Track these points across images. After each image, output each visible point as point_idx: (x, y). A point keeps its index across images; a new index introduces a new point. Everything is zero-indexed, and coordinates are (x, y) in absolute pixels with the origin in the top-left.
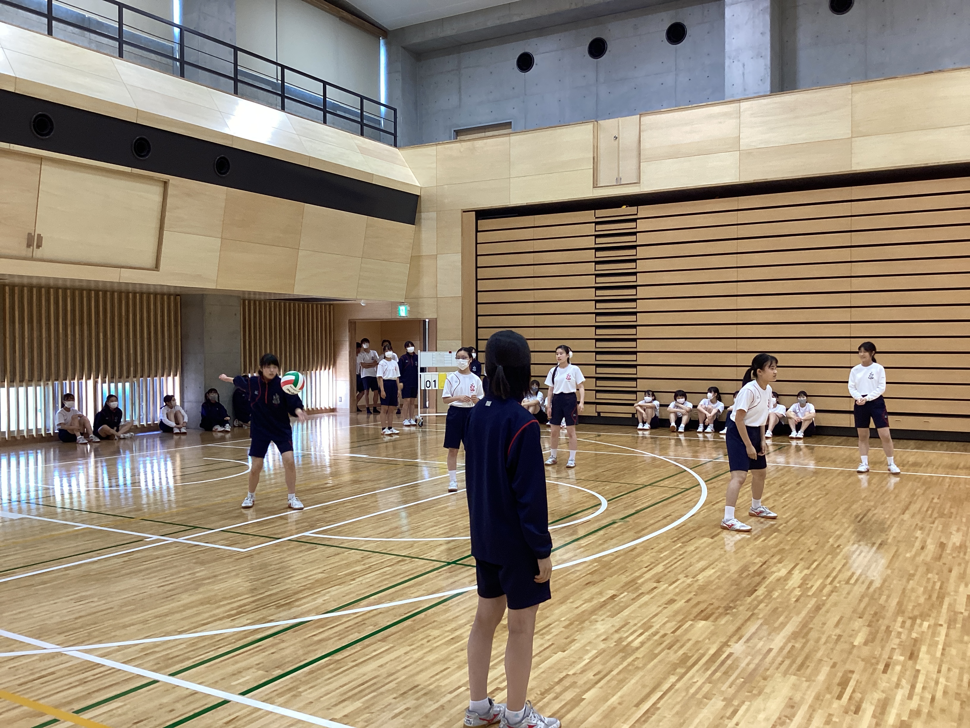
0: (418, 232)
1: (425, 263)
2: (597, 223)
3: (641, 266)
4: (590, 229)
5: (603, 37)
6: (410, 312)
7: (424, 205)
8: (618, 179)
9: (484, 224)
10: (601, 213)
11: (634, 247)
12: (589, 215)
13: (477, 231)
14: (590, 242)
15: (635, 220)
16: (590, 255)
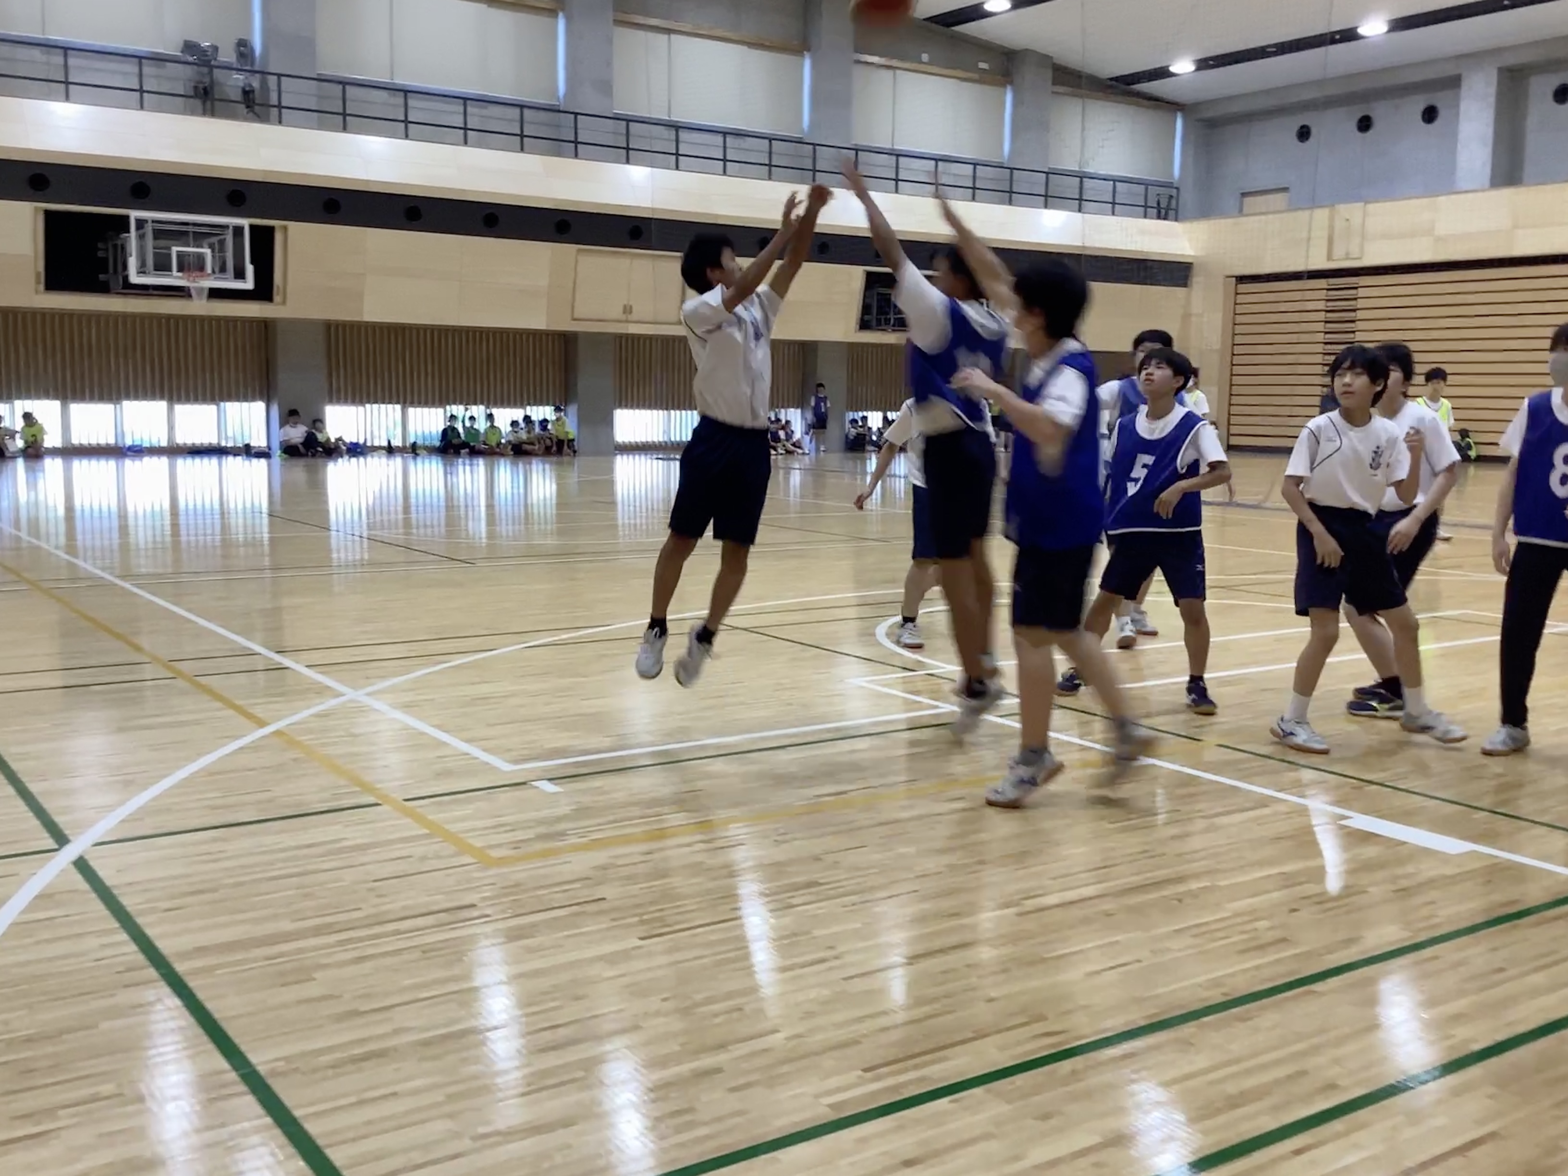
0: (1189, 293)
1: (1194, 319)
2: (1328, 290)
3: (1360, 326)
4: (1323, 294)
5: (1371, 114)
7: (1195, 270)
8: (1347, 254)
9: (1243, 288)
10: (1333, 281)
11: (1354, 310)
12: (1322, 283)
13: (1236, 294)
14: (1321, 305)
15: (1356, 288)
16: (1322, 316)
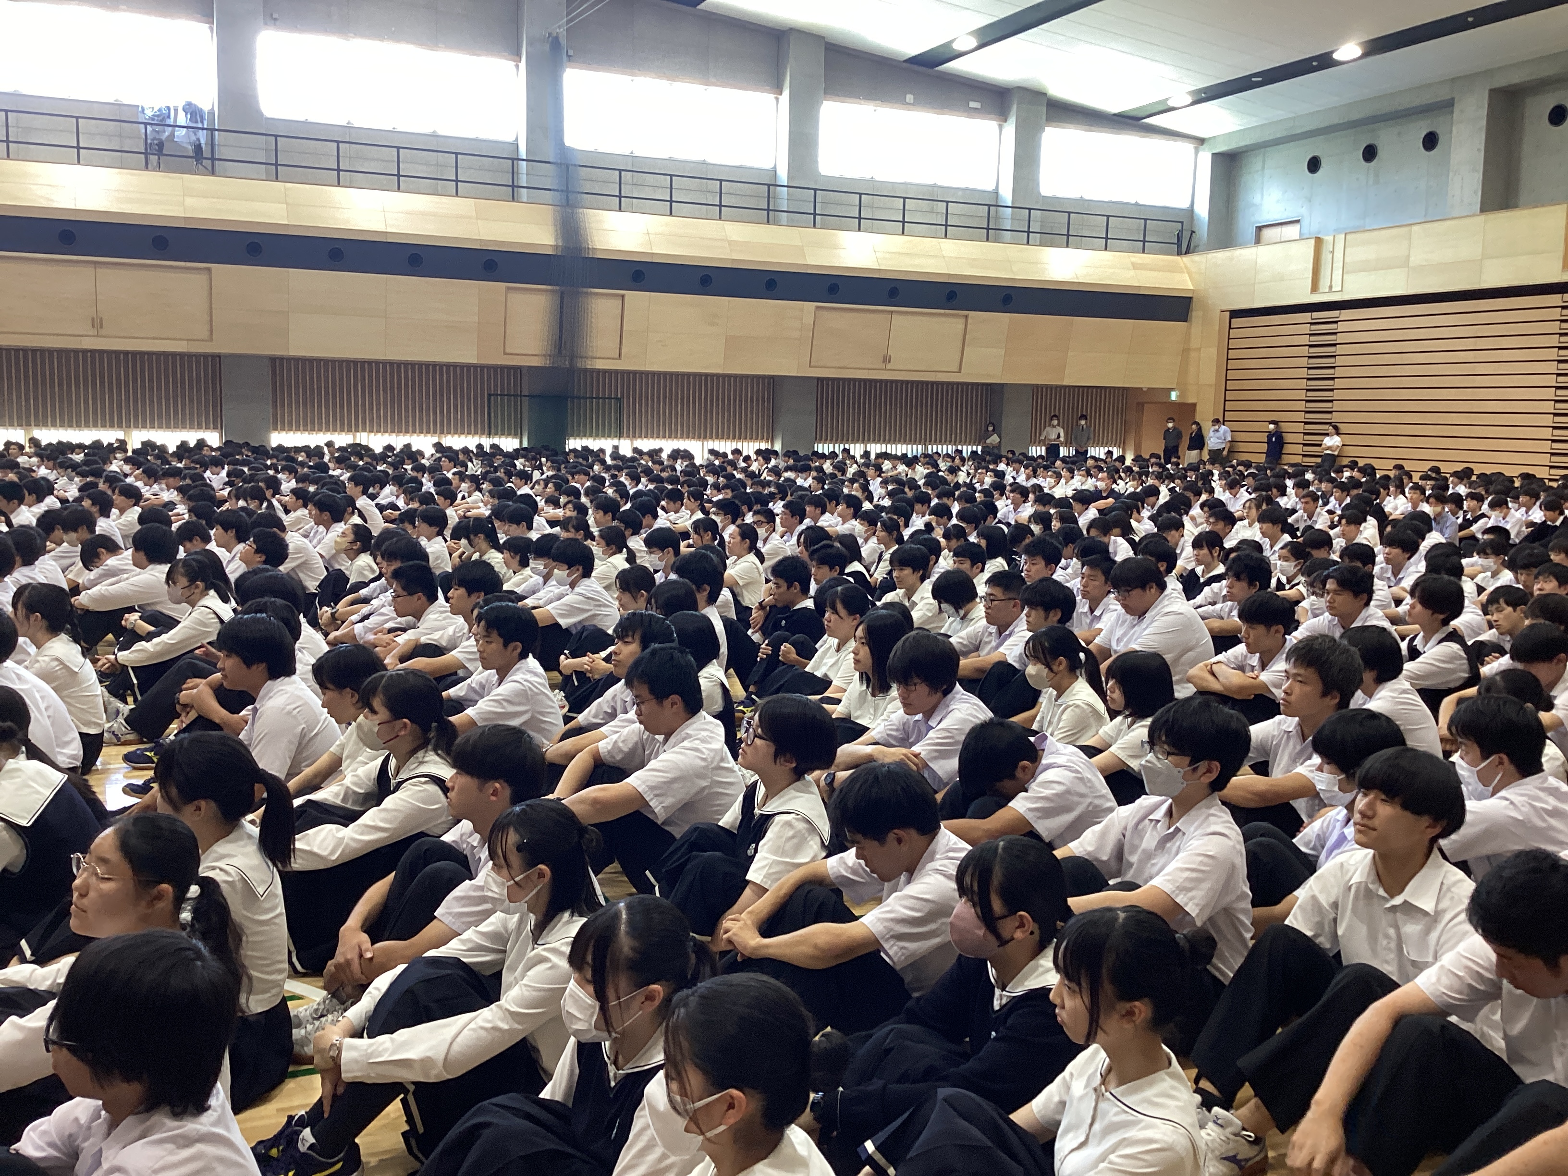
0: (1189, 328)
1: (1193, 354)
2: (1311, 324)
3: (1339, 361)
4: (1306, 329)
5: (1376, 143)
6: (1177, 396)
7: (1194, 305)
8: (1333, 288)
9: (1236, 322)
10: (1316, 315)
11: (1334, 345)
12: (1306, 317)
13: (1230, 328)
14: (1305, 340)
15: (1336, 322)
16: (1305, 350)
